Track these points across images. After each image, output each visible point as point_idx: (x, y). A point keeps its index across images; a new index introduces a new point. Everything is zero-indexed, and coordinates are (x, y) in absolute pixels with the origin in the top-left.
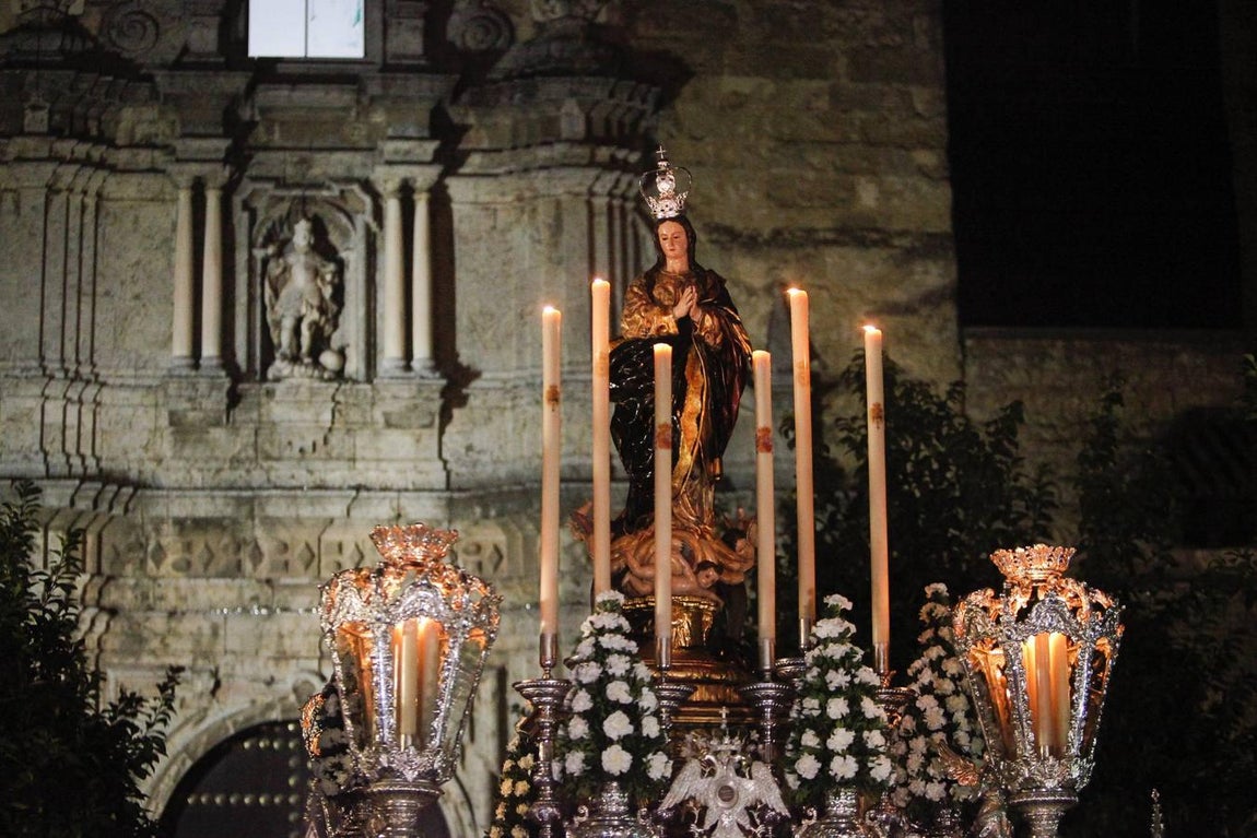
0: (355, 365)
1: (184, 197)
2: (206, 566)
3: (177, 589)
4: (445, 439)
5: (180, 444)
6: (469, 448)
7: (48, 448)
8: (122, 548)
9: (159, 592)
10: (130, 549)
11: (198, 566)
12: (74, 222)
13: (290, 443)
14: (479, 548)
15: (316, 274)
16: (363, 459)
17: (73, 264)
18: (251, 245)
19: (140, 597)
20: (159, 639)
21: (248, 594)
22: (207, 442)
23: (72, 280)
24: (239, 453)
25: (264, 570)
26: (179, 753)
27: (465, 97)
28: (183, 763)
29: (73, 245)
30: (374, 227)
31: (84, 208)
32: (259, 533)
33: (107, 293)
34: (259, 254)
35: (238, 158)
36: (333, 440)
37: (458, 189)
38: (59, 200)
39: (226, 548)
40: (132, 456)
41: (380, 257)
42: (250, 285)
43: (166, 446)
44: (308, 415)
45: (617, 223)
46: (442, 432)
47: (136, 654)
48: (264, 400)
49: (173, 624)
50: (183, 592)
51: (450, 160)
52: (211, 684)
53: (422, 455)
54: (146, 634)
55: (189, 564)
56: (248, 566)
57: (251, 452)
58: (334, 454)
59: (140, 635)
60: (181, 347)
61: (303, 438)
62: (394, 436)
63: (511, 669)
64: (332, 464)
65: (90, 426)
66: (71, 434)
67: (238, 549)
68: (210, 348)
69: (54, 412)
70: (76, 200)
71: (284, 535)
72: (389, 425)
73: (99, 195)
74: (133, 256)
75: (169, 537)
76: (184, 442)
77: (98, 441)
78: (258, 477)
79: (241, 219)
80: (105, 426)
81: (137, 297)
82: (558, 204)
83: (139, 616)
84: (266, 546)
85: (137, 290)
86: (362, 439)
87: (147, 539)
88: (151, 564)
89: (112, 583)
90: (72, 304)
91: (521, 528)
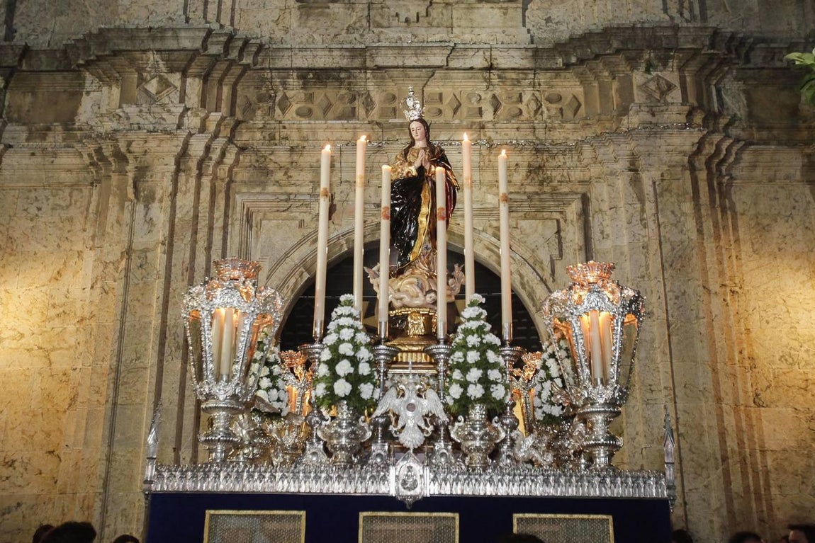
2: (326, 111)
3: (299, 130)
4: (527, 13)
5: (305, 17)
6: (548, 20)
7: (191, 15)
8: (254, 99)
9: (284, 133)
10: (260, 99)
11: (318, 112)
13: (397, 15)
14: (560, 98)
16: (459, 26)
19: (267, 138)
20: (283, 171)
22: (328, 15)
24: (355, 23)
25: (375, 115)
26: (297, 266)
28: (301, 276)
32: (371, 87)
36: (434, 13)
39: (342, 98)
40: (265, 28)
43: (293, 20)
46: (525, 9)
47: (263, 184)
49: (295, 158)
50: (305, 133)
53: (510, 24)
54: (271, 166)
55: (310, 111)
56: (361, 112)
57: (364, 22)
58: (434, 24)
59: (266, 168)
61: (408, 10)
62: (485, 8)
63: (593, 196)
64: (434, 30)
67: (353, 99)
75: (295, 90)
76: (308, 16)
77: (237, 17)
78: (369, 39)
80: (243, 6)
83: (264, 149)
84: (377, 96)
86: (458, 12)
87: (275, 93)
88: (278, 111)
89: (243, 125)
91: (597, 77)
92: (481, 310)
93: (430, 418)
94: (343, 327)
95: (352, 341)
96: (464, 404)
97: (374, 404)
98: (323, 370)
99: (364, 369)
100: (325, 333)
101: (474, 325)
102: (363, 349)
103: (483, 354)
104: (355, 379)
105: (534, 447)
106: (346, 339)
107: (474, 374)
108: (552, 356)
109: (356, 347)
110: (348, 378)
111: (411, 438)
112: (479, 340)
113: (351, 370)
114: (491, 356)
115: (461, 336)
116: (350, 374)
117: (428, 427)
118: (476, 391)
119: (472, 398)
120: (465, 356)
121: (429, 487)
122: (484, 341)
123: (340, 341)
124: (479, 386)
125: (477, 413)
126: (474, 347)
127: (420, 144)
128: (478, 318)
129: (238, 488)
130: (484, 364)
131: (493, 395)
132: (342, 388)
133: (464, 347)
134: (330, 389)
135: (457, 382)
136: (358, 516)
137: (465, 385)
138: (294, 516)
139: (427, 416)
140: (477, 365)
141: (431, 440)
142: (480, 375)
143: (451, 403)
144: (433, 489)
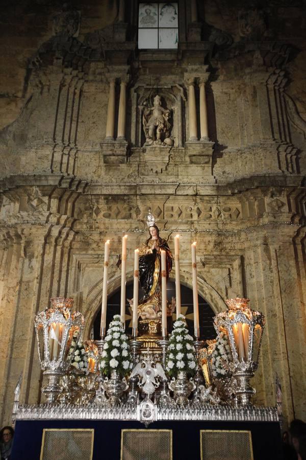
0: (178, 142)
1: (112, 85)
2: (117, 215)
3: (104, 224)
4: (214, 169)
5: (108, 170)
6: (224, 172)
7: (54, 169)
8: (83, 209)
9: (97, 225)
10: (86, 209)
11: (113, 215)
12: (71, 96)
13: (152, 170)
14: (230, 209)
15: (163, 113)
16: (181, 175)
17: (69, 110)
18: (138, 105)
19: (89, 227)
20: (96, 244)
21: (134, 226)
22: (119, 170)
23: (69, 115)
24: (132, 173)
25: (141, 217)
27: (217, 55)
29: (70, 104)
30: (184, 98)
31: (75, 94)
32: (139, 203)
33: (83, 122)
34: (141, 107)
35: (134, 75)
36: (169, 169)
37: (216, 87)
38: (65, 89)
39: (125, 209)
40: (89, 175)
41: (186, 109)
42: (137, 117)
43: (102, 172)
44: (159, 158)
45: (277, 94)
46: (213, 167)
47: (86, 250)
48: (142, 154)
49: (102, 237)
50: (107, 225)
51: (213, 77)
52: (117, 260)
53: (205, 174)
54: (90, 241)
55: (110, 215)
56: (134, 215)
57: (136, 173)
58: (170, 174)
59: (88, 242)
60: (109, 134)
61: (157, 167)
62: (194, 167)
63: (246, 257)
64: (168, 177)
65: (72, 164)
66: (64, 166)
67: (130, 209)
68: (120, 134)
69: (57, 157)
70: (72, 90)
71: (149, 204)
72: (192, 162)
73: (81, 91)
74: (92, 110)
75: (102, 205)
76: (110, 170)
77: (76, 170)
78: (138, 180)
79: (134, 95)
80: (79, 166)
81: (94, 123)
82: (254, 87)
83: (87, 233)
84: (142, 208)
85: (95, 120)
86: (181, 168)
87: (93, 206)
88: (94, 214)
89: (77, 221)
90: (68, 123)
91: (248, 199)
92: (183, 323)
93: (158, 379)
94: (114, 332)
95: (119, 339)
96: (175, 371)
97: (129, 371)
98: (104, 354)
99: (125, 353)
100: (106, 335)
101: (179, 330)
102: (124, 343)
103: (184, 345)
104: (120, 359)
105: (211, 394)
106: (116, 338)
107: (180, 356)
109: (121, 342)
110: (116, 358)
111: (148, 389)
112: (182, 338)
113: (119, 354)
114: (188, 346)
115: (173, 336)
116: (117, 356)
117: (157, 383)
118: (180, 365)
119: (179, 368)
120: (175, 346)
121: (157, 415)
122: (185, 339)
123: (113, 339)
124: (182, 362)
125: (181, 376)
126: (180, 342)
127: (154, 238)
128: (182, 327)
129: (60, 417)
130: (185, 351)
131: (190, 367)
133: (175, 342)
134: (108, 364)
135: (171, 360)
136: (121, 431)
137: (175, 361)
138: (88, 432)
139: (157, 377)
140: (182, 351)
141: (158, 390)
142: (183, 356)
143: (168, 370)
144: (159, 417)
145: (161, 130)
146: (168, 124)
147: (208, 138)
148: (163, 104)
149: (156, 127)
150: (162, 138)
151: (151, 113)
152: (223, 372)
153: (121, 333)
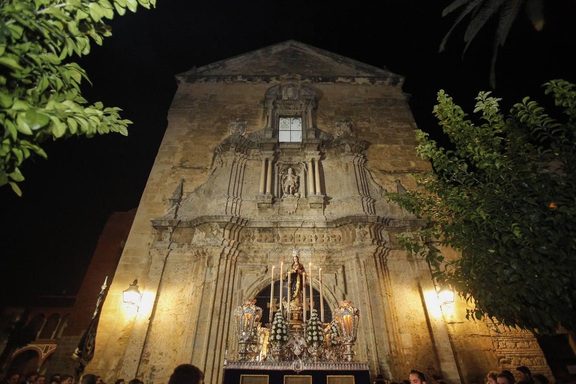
0: (303, 195)
1: (264, 162)
2: (265, 240)
3: (257, 246)
4: (324, 212)
6: (331, 213)
7: (227, 212)
8: (244, 236)
9: (253, 246)
10: (246, 236)
11: (263, 240)
12: (239, 168)
13: (287, 212)
14: (335, 236)
15: (293, 178)
16: (305, 215)
17: (238, 176)
18: (278, 173)
19: (248, 248)
20: (252, 258)
21: (276, 247)
22: (267, 212)
23: (237, 179)
24: (275, 214)
25: (280, 241)
26: (256, 288)
27: (324, 146)
28: (257, 291)
29: (238, 173)
30: (306, 170)
31: (241, 167)
32: (279, 233)
33: (245, 183)
34: (280, 175)
35: (276, 156)
36: (298, 211)
37: (324, 163)
38: (235, 165)
39: (270, 236)
40: (249, 216)
41: (307, 176)
42: (278, 180)
43: (257, 213)
44: (291, 205)
45: (360, 168)
46: (324, 210)
47: (246, 262)
48: (281, 202)
49: (256, 254)
50: (259, 247)
51: (323, 157)
52: (265, 269)
53: (319, 215)
54: (249, 257)
55: (261, 240)
56: (276, 240)
57: (277, 214)
58: (298, 214)
59: (247, 257)
60: (261, 190)
61: (290, 211)
62: (312, 210)
63: (346, 266)
64: (297, 216)
65: (239, 208)
66: (234, 210)
67: (274, 236)
68: (268, 190)
69: (230, 204)
70: (240, 165)
71: (285, 233)
72: (311, 208)
73: (245, 165)
74: (252, 176)
75: (257, 234)
76: (261, 212)
77: (241, 212)
78: (279, 219)
79: (276, 168)
80: (242, 209)
81: (252, 184)
82: (347, 164)
83: (247, 251)
84: (281, 236)
85: (252, 182)
86: (305, 211)
87: (251, 234)
88: (251, 240)
89: (241, 244)
90: (237, 184)
91: (345, 230)
92: (315, 314)
94: (278, 319)
95: (281, 323)
96: (312, 342)
97: (287, 341)
98: (273, 332)
100: (273, 320)
101: (314, 318)
102: (284, 325)
104: (282, 334)
105: (332, 355)
106: (279, 322)
107: (315, 333)
108: (334, 325)
109: (282, 325)
110: (280, 334)
111: (297, 352)
112: (315, 323)
113: (281, 332)
114: (319, 328)
115: (310, 322)
117: (302, 349)
118: (315, 338)
119: (314, 340)
120: (312, 328)
121: (303, 367)
122: (317, 323)
125: (315, 345)
126: (314, 325)
127: (296, 263)
128: (315, 316)
129: (250, 368)
130: (317, 330)
131: (320, 339)
132: (278, 337)
133: (311, 325)
134: (275, 337)
135: (310, 335)
136: (284, 376)
137: (312, 336)
138: (265, 377)
139: (302, 345)
140: (316, 330)
141: (302, 352)
143: (308, 341)
144: (305, 368)
145: (293, 188)
146: (297, 185)
147: (320, 193)
148: (294, 173)
149: (289, 186)
150: (293, 193)
151: (286, 178)
152: (335, 343)
153: (282, 320)
